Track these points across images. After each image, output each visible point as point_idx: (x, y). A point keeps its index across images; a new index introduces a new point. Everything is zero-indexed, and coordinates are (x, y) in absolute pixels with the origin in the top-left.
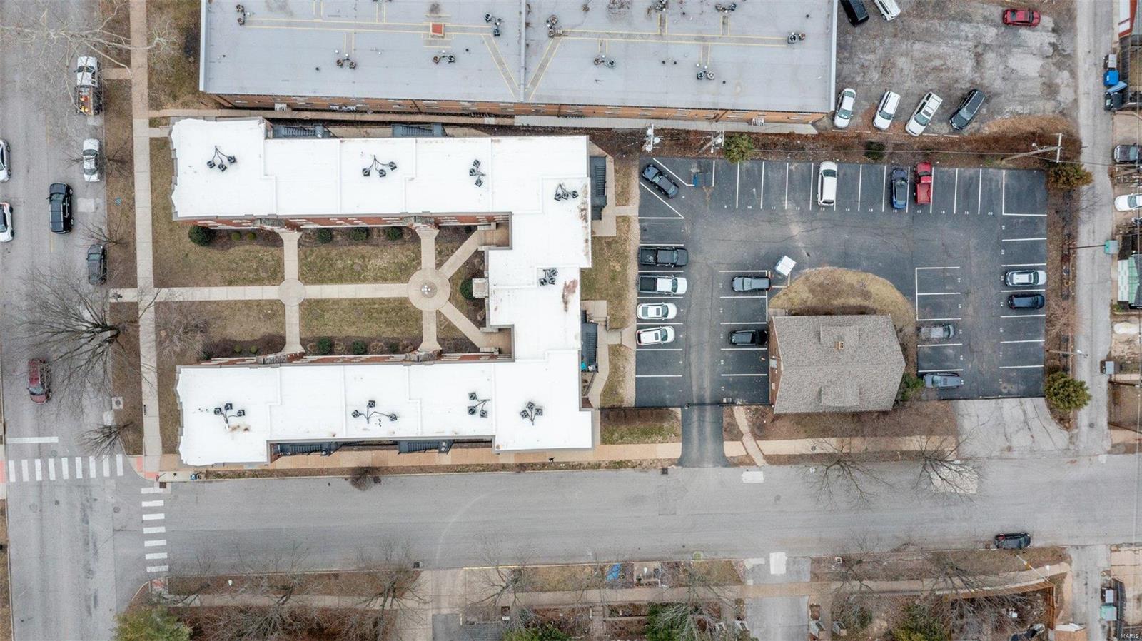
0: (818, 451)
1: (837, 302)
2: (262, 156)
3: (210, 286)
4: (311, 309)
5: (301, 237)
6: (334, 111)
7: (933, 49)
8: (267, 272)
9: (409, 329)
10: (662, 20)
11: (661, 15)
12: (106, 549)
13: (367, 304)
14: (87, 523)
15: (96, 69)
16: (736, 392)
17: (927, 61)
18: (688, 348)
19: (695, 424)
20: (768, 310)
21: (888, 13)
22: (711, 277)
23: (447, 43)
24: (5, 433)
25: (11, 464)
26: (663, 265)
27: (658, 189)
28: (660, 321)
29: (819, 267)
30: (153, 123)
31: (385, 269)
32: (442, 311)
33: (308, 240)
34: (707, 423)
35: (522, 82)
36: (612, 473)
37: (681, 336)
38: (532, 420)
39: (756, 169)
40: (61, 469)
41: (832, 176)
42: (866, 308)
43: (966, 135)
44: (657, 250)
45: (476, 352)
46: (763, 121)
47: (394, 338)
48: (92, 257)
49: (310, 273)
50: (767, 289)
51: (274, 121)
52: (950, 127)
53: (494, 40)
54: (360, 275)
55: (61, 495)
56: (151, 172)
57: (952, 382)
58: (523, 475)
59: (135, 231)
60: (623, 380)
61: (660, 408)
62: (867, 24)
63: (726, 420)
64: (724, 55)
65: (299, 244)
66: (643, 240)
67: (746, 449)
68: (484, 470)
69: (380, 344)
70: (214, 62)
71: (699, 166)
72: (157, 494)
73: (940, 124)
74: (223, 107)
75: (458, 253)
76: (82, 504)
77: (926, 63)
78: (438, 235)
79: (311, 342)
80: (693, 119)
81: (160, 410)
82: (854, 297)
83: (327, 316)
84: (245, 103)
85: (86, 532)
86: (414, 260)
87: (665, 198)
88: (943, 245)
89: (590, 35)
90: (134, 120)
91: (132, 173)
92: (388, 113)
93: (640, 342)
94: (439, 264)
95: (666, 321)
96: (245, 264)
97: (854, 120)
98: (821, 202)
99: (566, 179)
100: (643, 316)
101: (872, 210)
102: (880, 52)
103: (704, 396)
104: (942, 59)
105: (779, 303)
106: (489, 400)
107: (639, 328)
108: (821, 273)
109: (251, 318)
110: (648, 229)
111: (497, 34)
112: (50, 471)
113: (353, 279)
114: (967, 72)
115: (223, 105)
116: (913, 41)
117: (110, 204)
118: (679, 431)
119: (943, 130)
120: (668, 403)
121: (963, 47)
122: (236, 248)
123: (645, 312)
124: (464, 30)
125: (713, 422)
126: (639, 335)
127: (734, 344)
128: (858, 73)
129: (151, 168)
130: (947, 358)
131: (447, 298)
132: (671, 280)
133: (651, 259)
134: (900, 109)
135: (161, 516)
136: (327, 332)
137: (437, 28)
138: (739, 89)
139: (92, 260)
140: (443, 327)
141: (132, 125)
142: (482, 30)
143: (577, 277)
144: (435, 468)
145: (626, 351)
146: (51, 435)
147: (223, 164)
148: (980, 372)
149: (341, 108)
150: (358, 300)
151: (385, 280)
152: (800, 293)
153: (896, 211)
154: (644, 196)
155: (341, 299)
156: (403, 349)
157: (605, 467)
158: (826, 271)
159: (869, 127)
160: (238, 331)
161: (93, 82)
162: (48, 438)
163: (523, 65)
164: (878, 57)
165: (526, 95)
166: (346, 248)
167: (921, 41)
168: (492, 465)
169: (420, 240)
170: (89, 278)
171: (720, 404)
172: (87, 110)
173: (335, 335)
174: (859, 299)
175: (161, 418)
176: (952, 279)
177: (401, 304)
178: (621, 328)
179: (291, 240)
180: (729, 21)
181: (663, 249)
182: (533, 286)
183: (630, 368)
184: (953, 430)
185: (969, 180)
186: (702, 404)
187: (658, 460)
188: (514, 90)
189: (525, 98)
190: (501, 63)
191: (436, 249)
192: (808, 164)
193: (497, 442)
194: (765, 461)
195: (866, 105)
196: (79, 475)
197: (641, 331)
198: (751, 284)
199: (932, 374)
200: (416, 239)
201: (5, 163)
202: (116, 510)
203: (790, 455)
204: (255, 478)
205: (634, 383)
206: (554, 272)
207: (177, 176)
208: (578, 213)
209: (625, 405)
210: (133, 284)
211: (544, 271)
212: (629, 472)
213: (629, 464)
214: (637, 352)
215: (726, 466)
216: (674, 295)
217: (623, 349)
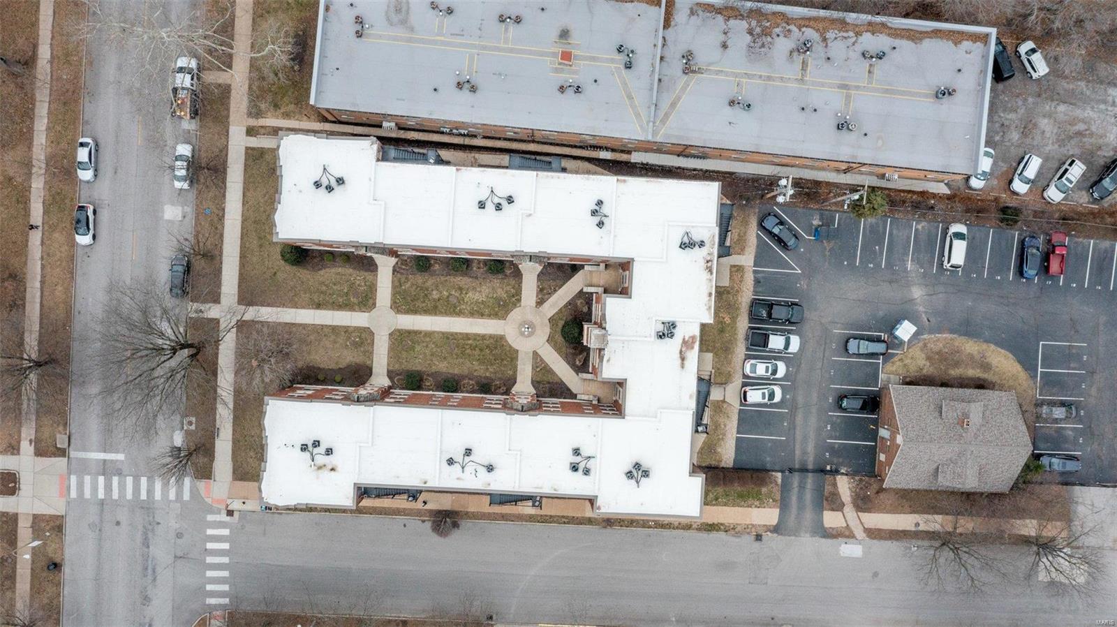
0: (922, 527)
1: (954, 373)
2: (373, 180)
3: (297, 308)
4: (401, 339)
5: (397, 263)
6: (442, 133)
7: (1078, 113)
8: (358, 298)
9: (503, 369)
10: (804, 64)
11: (803, 59)
12: (164, 576)
13: (461, 339)
14: (148, 547)
15: (196, 71)
16: (841, 460)
17: (1070, 124)
18: (794, 408)
19: (795, 490)
20: (882, 376)
21: (1035, 72)
22: (824, 336)
23: (576, 72)
24: (69, 445)
25: (73, 479)
26: (776, 322)
27: (777, 240)
28: (768, 379)
29: (938, 334)
30: (251, 132)
31: (483, 303)
32: (538, 351)
33: (403, 267)
34: (807, 490)
35: (652, 119)
36: (704, 535)
37: (788, 396)
38: (638, 482)
39: (881, 226)
40: (125, 488)
41: (961, 239)
42: (985, 380)
43: (1106, 205)
44: (773, 304)
45: (572, 399)
46: (896, 177)
47: (486, 378)
48: (175, 268)
49: (405, 302)
50: (883, 354)
51: (383, 140)
52: (1090, 195)
53: (624, 71)
54: (455, 307)
55: (123, 516)
56: (244, 183)
57: (1071, 466)
58: (609, 530)
59: (222, 244)
60: (723, 439)
61: (758, 470)
62: (1011, 81)
63: (828, 488)
64: (867, 105)
65: (394, 271)
66: (755, 292)
67: (846, 521)
68: (568, 523)
69: (471, 382)
70: (326, 75)
71: (821, 219)
72: (224, 522)
73: (1080, 192)
74: (325, 120)
75: (561, 292)
76: (144, 527)
77: (1069, 126)
78: (541, 272)
79: (398, 375)
80: (823, 169)
81: (233, 435)
82: (973, 368)
83: (418, 348)
84: (352, 119)
85: (146, 557)
86: (513, 296)
87: (784, 249)
88: (1071, 319)
89: (727, 74)
90: (230, 127)
91: (224, 182)
92: (500, 139)
93: (745, 400)
94: (540, 303)
95: (774, 379)
96: (335, 287)
97: (989, 182)
98: (946, 265)
99: (693, 227)
100: (751, 373)
101: (999, 278)
102: (1022, 111)
103: (806, 461)
104: (1085, 123)
105: (894, 369)
106: (594, 457)
107: (744, 385)
108: (940, 340)
109: (338, 345)
110: (762, 281)
111: (629, 66)
112: (113, 489)
113: (448, 312)
114: (1112, 139)
115: (326, 119)
116: (1057, 102)
117: (199, 214)
118: (778, 497)
119: (1083, 199)
120: (768, 466)
121: (1108, 113)
122: (327, 270)
123: (754, 367)
124: (593, 59)
125: (815, 490)
126: (745, 393)
127: (845, 410)
128: (997, 133)
129: (245, 180)
130: (1066, 440)
131: (546, 338)
132: (784, 337)
133: (764, 314)
134: (1039, 174)
135: (226, 546)
136: (417, 364)
137: (567, 56)
138: (880, 142)
139: (175, 271)
140: (538, 370)
141: (228, 132)
142: (612, 61)
143: (697, 332)
144: (518, 517)
145: (729, 408)
146: (117, 452)
147: (330, 184)
148: (1099, 457)
149: (451, 130)
150: (452, 334)
151: (482, 315)
152: (917, 361)
153: (1024, 280)
154: (761, 246)
155: (434, 332)
156: (495, 390)
157: (697, 529)
158: (946, 338)
159: (1005, 190)
160: (323, 357)
161: (192, 85)
162: (113, 455)
163: (655, 102)
164: (1019, 117)
165: (655, 133)
166: (443, 278)
167: (1066, 103)
168: (577, 518)
169: (522, 275)
170: (171, 290)
171: (823, 471)
172: (183, 113)
173: (424, 369)
174: (978, 371)
175: (233, 443)
176: (1078, 357)
177: (497, 341)
178: (725, 384)
179: (385, 265)
180: (876, 71)
181: (779, 304)
182: (649, 339)
183: (731, 426)
184: (1067, 517)
185: (1104, 253)
186: (804, 470)
187: (753, 525)
188: (641, 127)
189: (653, 136)
190: (630, 97)
191: (538, 287)
192: (936, 224)
193: (599, 502)
194: (865, 535)
195: (1004, 167)
196: (144, 496)
197: (747, 389)
198: (866, 347)
199: (1050, 455)
200: (518, 274)
201: (92, 163)
202: (179, 535)
203: (893, 530)
204: (328, 513)
205: (734, 442)
206: (673, 325)
207: (281, 194)
208: (702, 264)
209: (723, 465)
210: (217, 300)
211: (663, 323)
212: (722, 535)
213: (722, 527)
214: (740, 410)
215: (824, 537)
216: (785, 353)
217: (725, 406)
